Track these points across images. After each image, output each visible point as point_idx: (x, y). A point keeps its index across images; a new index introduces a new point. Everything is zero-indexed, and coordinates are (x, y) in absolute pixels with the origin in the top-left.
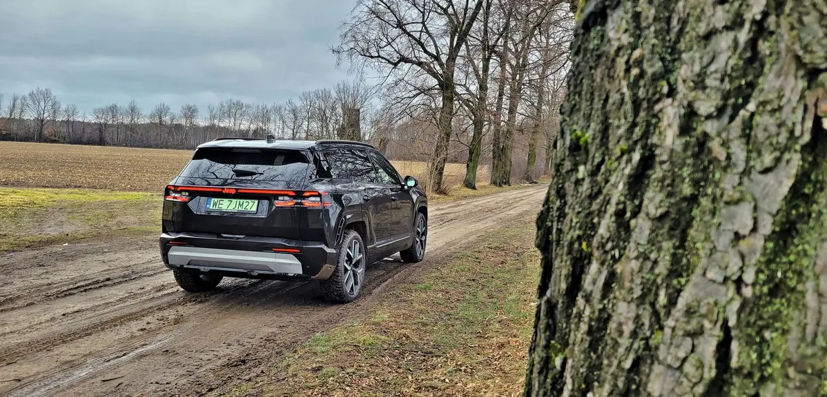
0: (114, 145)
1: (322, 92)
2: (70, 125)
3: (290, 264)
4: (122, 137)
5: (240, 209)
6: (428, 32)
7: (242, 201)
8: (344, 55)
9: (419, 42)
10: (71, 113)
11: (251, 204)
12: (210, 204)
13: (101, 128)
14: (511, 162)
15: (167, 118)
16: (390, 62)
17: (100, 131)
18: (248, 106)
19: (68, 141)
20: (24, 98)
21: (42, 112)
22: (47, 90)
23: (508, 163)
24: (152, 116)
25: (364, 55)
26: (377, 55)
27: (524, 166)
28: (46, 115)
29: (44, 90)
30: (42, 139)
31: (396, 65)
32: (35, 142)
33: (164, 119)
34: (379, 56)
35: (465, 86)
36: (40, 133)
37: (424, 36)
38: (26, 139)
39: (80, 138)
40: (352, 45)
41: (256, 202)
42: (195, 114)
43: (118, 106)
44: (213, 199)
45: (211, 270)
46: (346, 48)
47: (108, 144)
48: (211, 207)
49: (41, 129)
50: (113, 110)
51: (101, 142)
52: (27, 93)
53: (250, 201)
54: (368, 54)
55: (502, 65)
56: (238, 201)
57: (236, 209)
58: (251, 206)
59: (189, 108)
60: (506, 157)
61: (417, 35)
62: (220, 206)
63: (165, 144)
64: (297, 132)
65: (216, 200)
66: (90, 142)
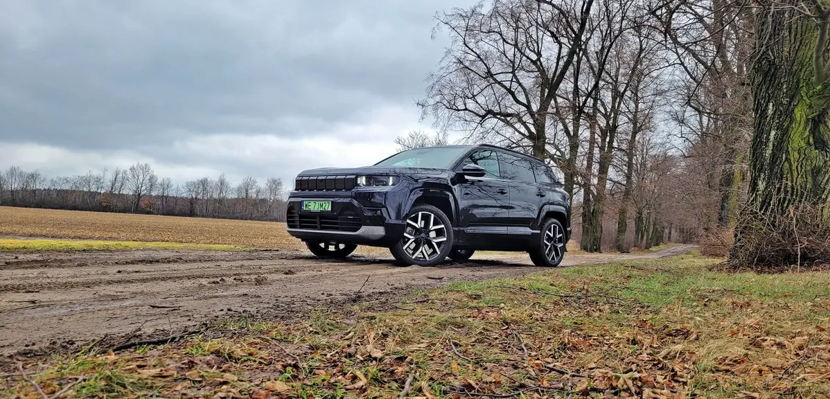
0: (203, 216)
2: (164, 198)
4: (210, 208)
6: (518, 82)
8: (430, 109)
9: (510, 91)
10: (166, 186)
13: (192, 202)
14: (601, 227)
15: (254, 190)
16: (477, 115)
17: (191, 204)
19: (161, 212)
20: (125, 172)
21: (140, 186)
22: (146, 165)
23: (599, 229)
24: (239, 189)
25: (451, 108)
26: (464, 108)
27: (614, 236)
28: (143, 188)
29: (144, 165)
30: (138, 210)
31: (483, 117)
32: (131, 213)
33: (250, 191)
34: (466, 109)
35: (554, 144)
36: (137, 205)
37: (515, 85)
38: (125, 211)
39: (173, 209)
40: (438, 98)
42: (280, 187)
43: (209, 179)
46: (431, 102)
47: (197, 216)
49: (138, 201)
50: (204, 183)
51: (192, 214)
52: (128, 169)
54: (454, 107)
55: (591, 127)
59: (274, 181)
60: (597, 221)
61: (507, 84)
63: (249, 216)
66: (182, 214)
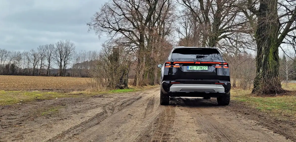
1: (49, 46)
3: (221, 88)
5: (201, 69)
7: (201, 67)
11: (205, 68)
12: (189, 68)
18: (9, 52)
26: (109, 27)
41: (207, 67)
44: (189, 66)
45: (190, 92)
48: (189, 69)
53: (204, 66)
56: (200, 66)
57: (200, 69)
58: (206, 68)
62: (193, 68)
64: (36, 65)
65: (191, 66)
